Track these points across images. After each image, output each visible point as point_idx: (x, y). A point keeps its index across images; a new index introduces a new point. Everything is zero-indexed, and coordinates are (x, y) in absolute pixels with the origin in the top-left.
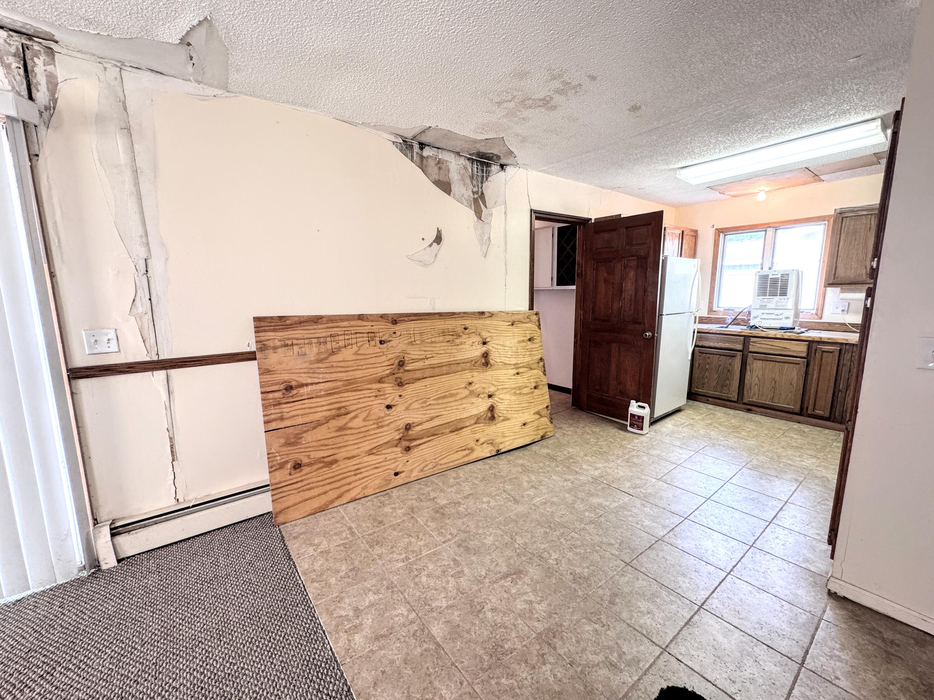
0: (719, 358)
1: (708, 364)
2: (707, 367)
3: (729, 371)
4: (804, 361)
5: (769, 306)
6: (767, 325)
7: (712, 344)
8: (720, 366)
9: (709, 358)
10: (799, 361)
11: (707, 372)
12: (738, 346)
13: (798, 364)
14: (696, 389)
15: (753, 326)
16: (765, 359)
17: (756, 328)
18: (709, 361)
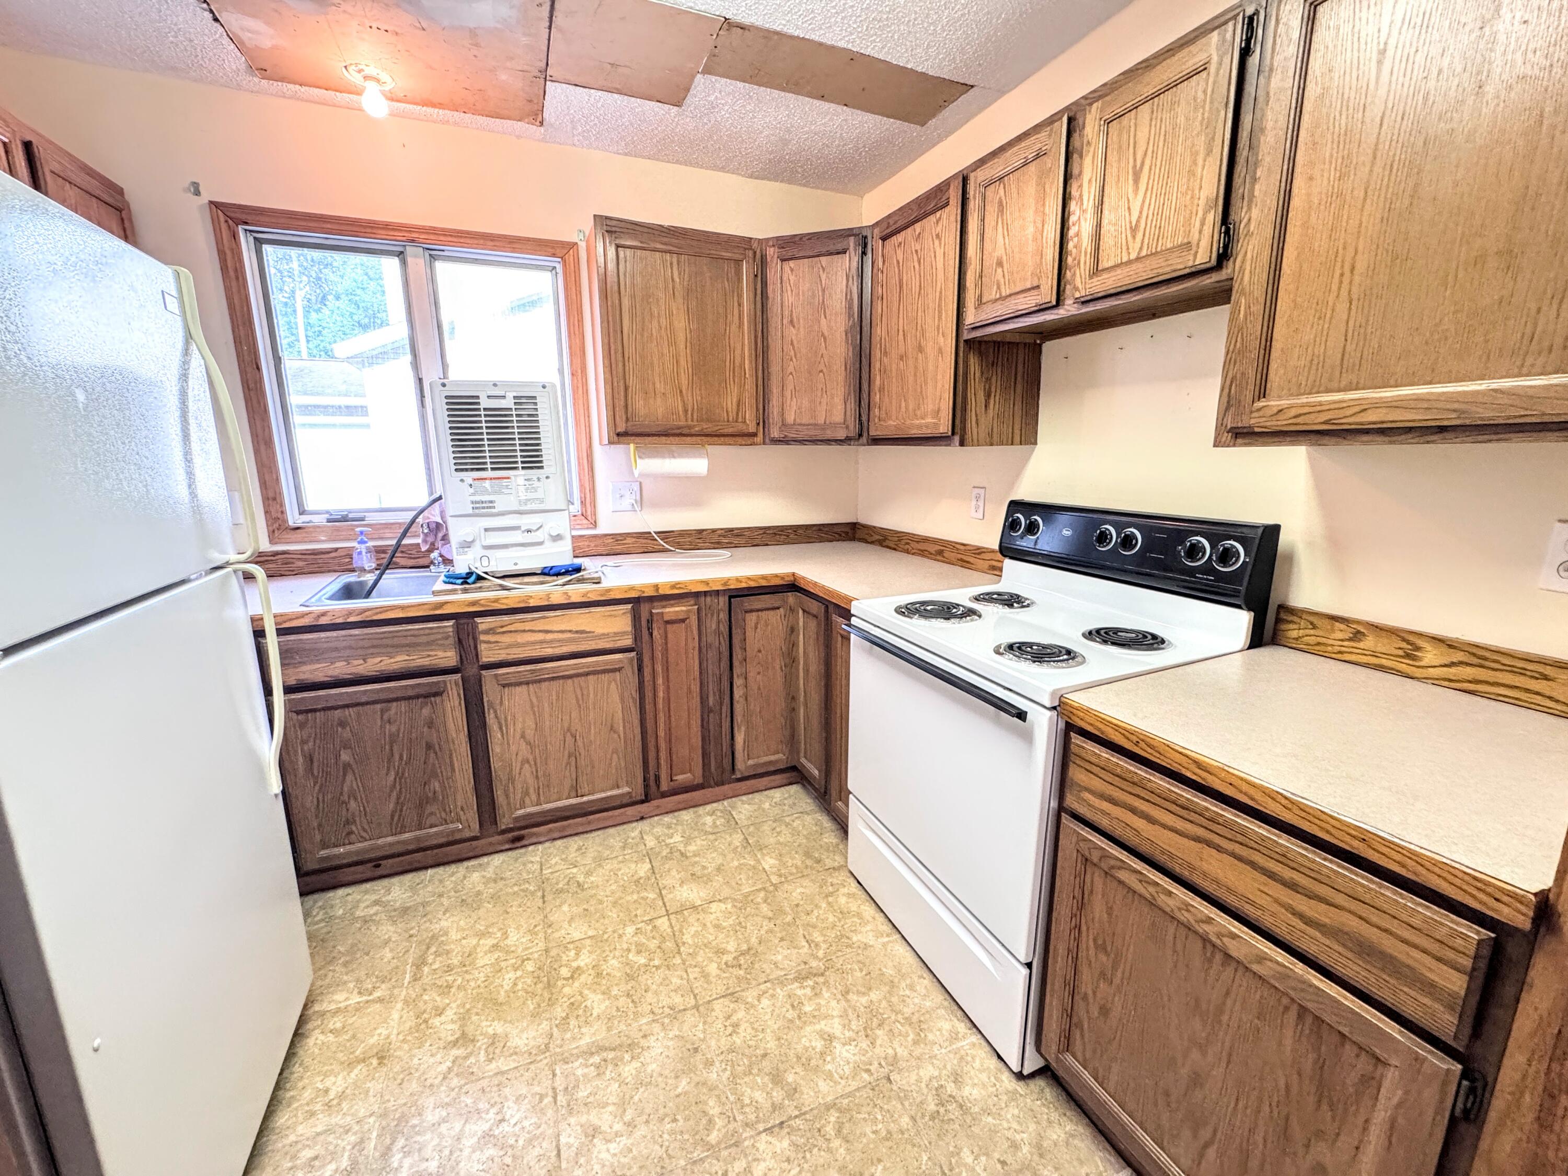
0: (383, 711)
1: (346, 746)
2: (345, 757)
3: (429, 746)
4: (631, 659)
5: (502, 502)
6: (509, 568)
7: (340, 669)
8: (393, 740)
9: (342, 724)
10: (620, 661)
11: (350, 777)
12: (441, 654)
13: (619, 670)
14: (324, 853)
15: (470, 574)
16: (530, 677)
17: (480, 578)
18: (346, 734)
